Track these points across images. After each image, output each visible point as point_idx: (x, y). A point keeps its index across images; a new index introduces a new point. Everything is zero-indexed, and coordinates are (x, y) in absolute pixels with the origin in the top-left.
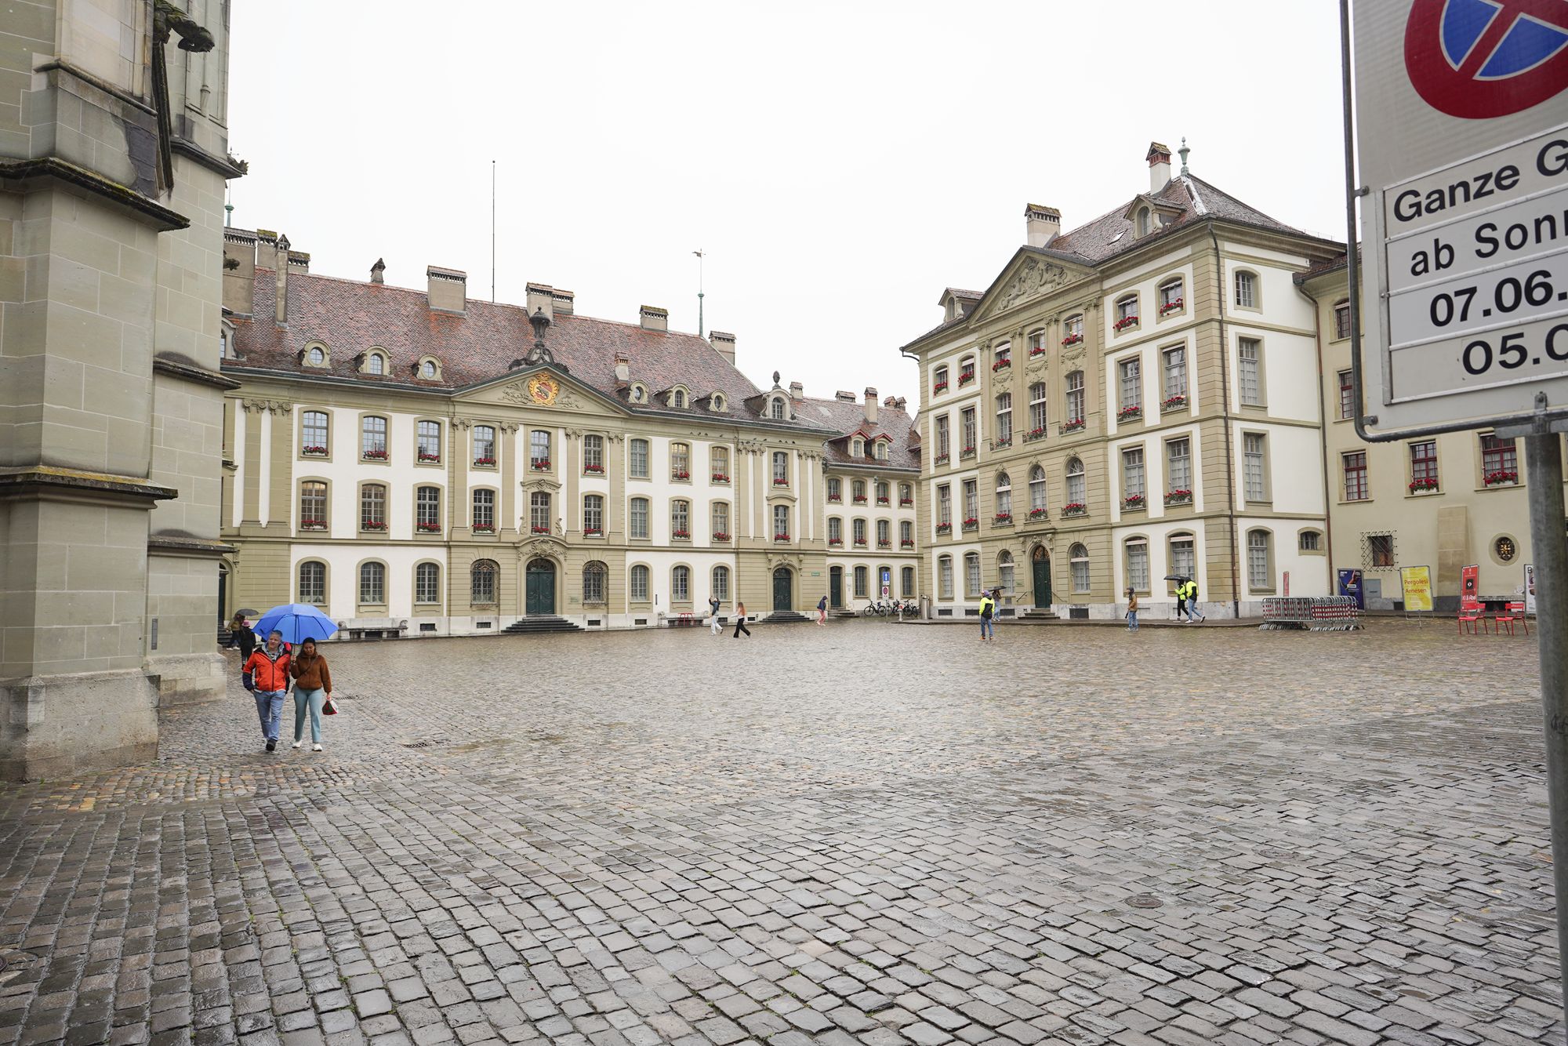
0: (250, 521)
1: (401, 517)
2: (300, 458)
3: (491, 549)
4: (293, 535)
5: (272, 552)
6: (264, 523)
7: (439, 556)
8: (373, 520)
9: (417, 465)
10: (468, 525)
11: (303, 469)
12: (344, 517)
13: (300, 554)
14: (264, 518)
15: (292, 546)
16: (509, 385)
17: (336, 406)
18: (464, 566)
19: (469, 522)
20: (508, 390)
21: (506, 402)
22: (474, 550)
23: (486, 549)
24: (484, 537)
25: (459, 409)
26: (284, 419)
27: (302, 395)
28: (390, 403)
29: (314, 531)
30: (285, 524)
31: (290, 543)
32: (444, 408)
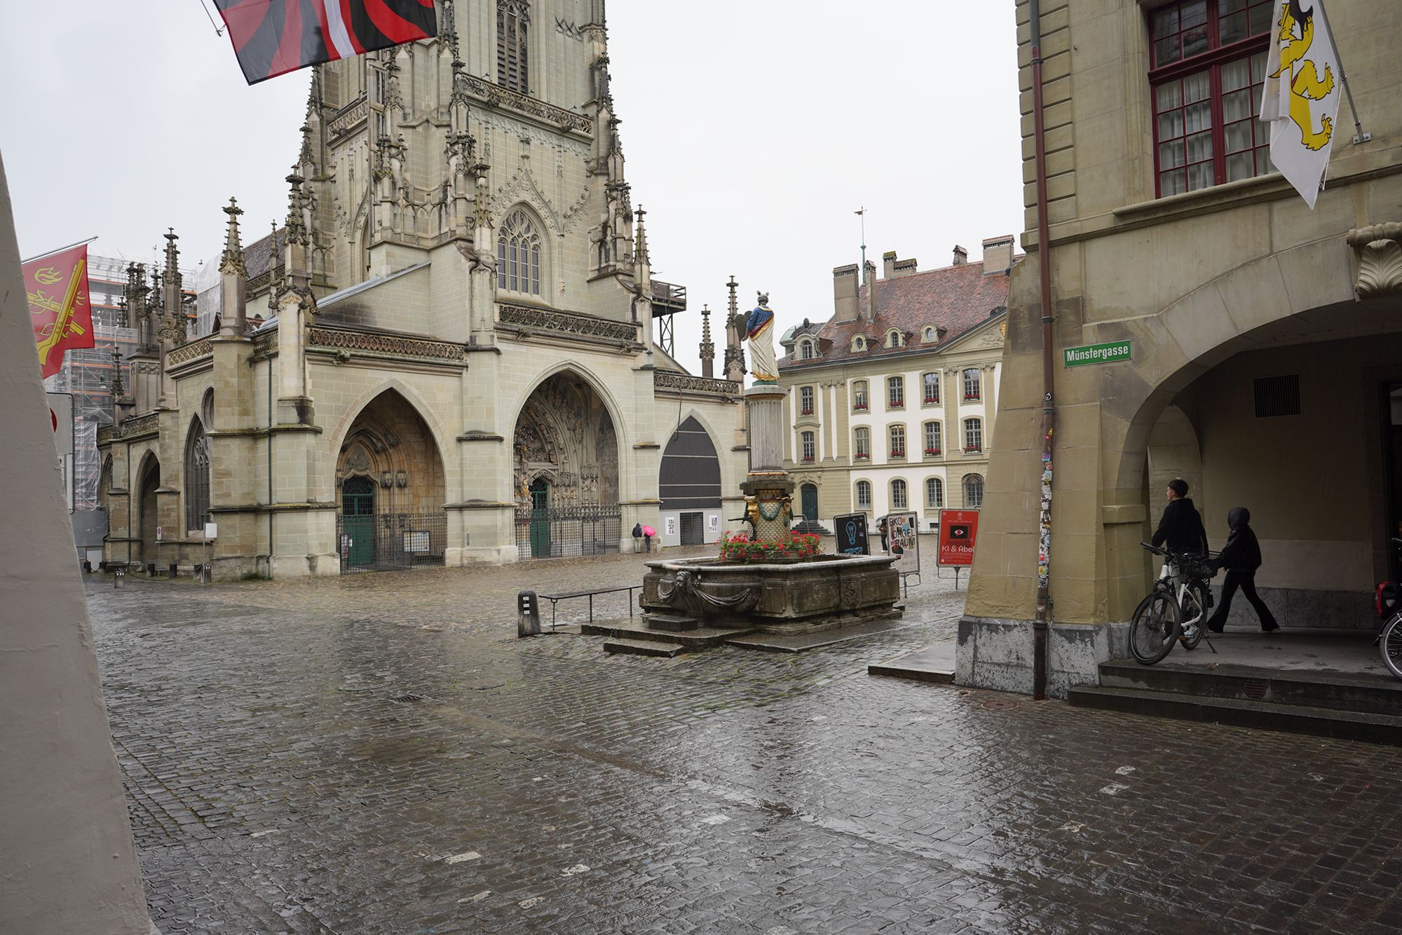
0: (829, 458)
1: (915, 447)
2: (853, 414)
3: (976, 466)
4: (851, 465)
5: (838, 477)
6: (835, 458)
7: (940, 472)
8: (898, 451)
9: (923, 407)
10: (960, 448)
11: (856, 420)
12: (880, 449)
13: (856, 476)
14: (835, 455)
15: (851, 472)
16: (985, 332)
17: (870, 375)
18: (956, 480)
19: (961, 444)
20: (986, 337)
21: (985, 346)
22: (964, 467)
23: (972, 466)
24: (974, 456)
25: (949, 360)
26: (841, 390)
27: (850, 372)
28: (904, 366)
29: (862, 461)
30: (845, 458)
31: (848, 470)
32: (940, 361)
